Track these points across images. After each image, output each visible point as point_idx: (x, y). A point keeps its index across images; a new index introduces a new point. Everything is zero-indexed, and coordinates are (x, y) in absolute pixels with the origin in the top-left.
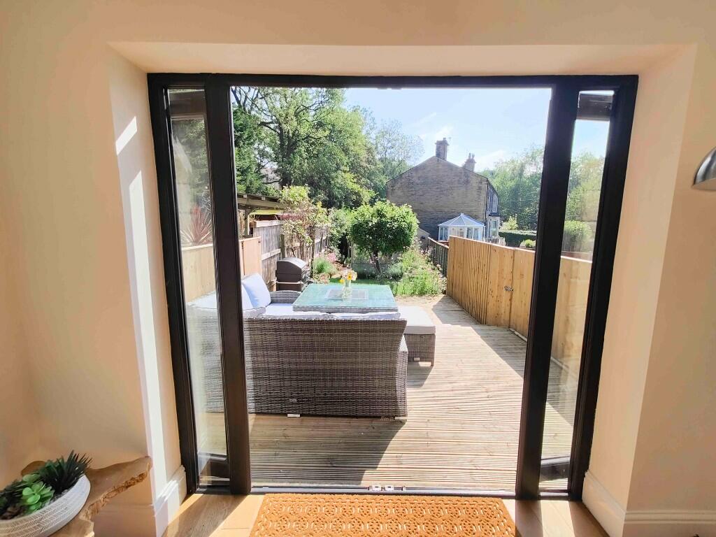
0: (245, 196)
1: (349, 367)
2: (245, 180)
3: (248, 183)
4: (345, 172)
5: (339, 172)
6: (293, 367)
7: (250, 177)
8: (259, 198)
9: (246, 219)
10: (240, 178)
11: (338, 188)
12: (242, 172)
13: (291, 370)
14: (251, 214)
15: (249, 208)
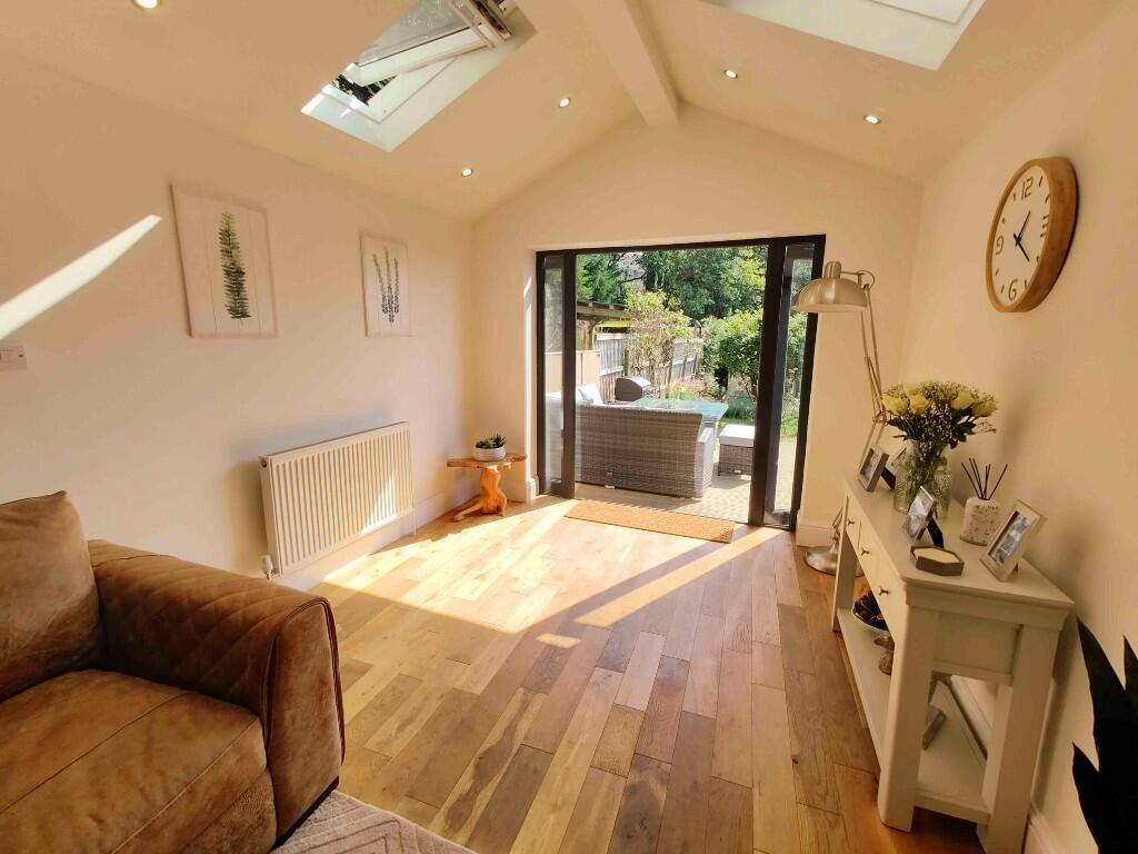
0: (591, 304)
1: (655, 451)
2: (593, 280)
3: (597, 284)
4: (745, 258)
5: (737, 259)
6: (612, 446)
7: (601, 275)
8: (607, 307)
9: (590, 332)
10: (587, 278)
11: (732, 285)
12: (590, 270)
13: (609, 449)
14: (598, 326)
15: (594, 319)
